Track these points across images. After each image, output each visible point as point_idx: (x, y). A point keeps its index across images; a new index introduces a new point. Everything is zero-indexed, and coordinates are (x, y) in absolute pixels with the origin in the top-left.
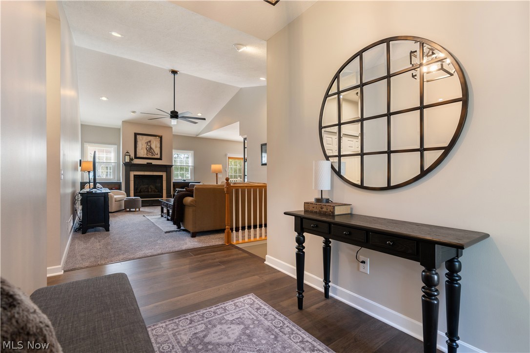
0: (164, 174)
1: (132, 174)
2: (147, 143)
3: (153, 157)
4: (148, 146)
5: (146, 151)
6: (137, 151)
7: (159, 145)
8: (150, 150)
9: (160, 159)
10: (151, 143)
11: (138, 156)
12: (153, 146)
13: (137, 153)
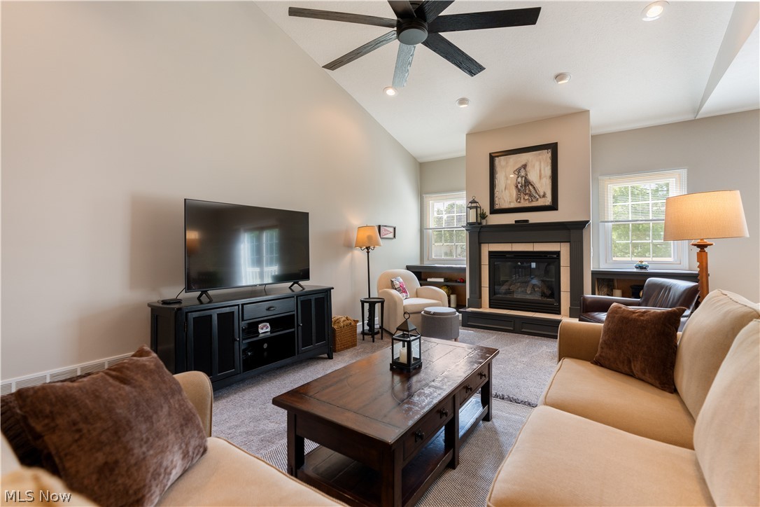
0: (564, 250)
1: (486, 249)
2: (519, 170)
3: (534, 204)
4: (519, 180)
5: (514, 192)
6: (497, 194)
7: (548, 171)
8: (525, 186)
9: (553, 207)
10: (528, 169)
11: (497, 207)
12: (533, 177)
13: (496, 199)
